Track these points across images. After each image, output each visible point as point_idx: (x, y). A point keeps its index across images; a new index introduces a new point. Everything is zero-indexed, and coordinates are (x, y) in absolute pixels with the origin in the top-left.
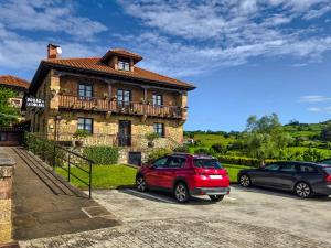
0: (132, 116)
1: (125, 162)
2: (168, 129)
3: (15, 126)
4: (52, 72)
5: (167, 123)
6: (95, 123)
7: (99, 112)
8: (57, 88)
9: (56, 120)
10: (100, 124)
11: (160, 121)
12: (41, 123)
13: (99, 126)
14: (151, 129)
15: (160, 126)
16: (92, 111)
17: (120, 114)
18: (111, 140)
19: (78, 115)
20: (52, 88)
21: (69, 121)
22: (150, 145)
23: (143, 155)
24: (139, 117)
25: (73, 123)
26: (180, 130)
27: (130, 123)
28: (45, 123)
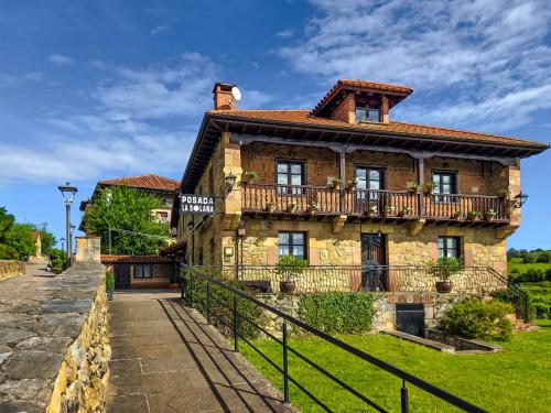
0: (389, 222)
1: (389, 327)
2: (473, 249)
3: (163, 253)
4: (226, 137)
5: (468, 234)
6: (312, 242)
7: (320, 218)
8: (238, 171)
9: (237, 237)
10: (323, 244)
11: (452, 232)
12: (207, 246)
13: (320, 248)
14: (430, 252)
15: (450, 243)
16: (307, 217)
17: (365, 220)
18: (346, 277)
19: (278, 226)
20: (227, 171)
21: (261, 238)
22: (442, 288)
23: (429, 312)
24: (405, 225)
25: (270, 242)
26: (501, 250)
27: (384, 238)
28: (214, 244)
